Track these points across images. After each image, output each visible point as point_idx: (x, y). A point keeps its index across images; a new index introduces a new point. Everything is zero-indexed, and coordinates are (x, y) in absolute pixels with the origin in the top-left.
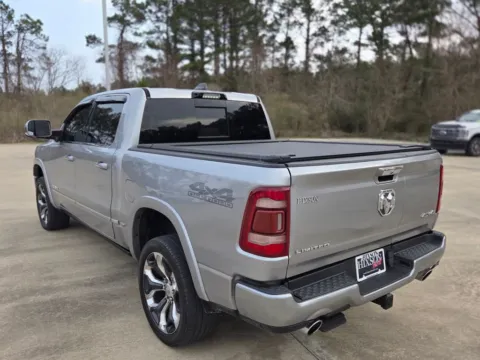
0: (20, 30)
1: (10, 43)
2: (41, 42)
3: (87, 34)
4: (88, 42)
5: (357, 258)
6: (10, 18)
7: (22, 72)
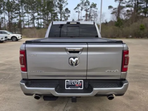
0: (91, 7)
1: (88, 11)
2: (96, 10)
3: (109, 6)
4: (109, 8)
5: (66, 80)
6: (89, 4)
7: (90, 19)
